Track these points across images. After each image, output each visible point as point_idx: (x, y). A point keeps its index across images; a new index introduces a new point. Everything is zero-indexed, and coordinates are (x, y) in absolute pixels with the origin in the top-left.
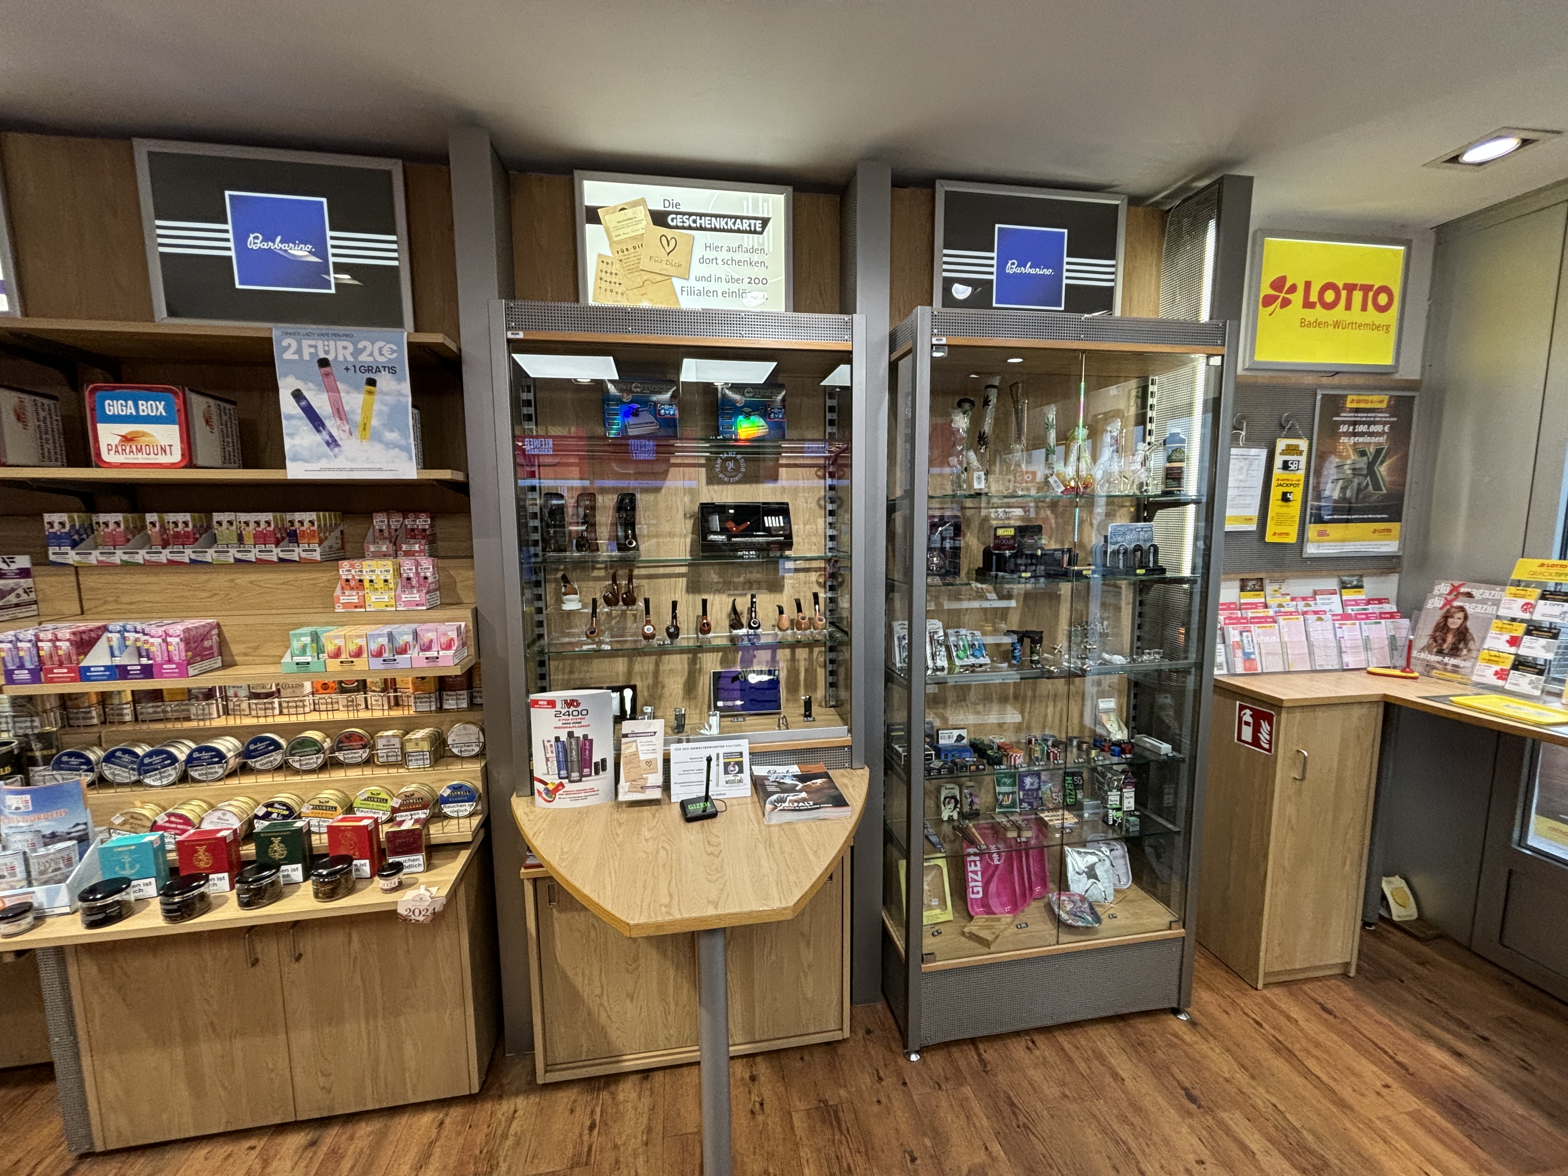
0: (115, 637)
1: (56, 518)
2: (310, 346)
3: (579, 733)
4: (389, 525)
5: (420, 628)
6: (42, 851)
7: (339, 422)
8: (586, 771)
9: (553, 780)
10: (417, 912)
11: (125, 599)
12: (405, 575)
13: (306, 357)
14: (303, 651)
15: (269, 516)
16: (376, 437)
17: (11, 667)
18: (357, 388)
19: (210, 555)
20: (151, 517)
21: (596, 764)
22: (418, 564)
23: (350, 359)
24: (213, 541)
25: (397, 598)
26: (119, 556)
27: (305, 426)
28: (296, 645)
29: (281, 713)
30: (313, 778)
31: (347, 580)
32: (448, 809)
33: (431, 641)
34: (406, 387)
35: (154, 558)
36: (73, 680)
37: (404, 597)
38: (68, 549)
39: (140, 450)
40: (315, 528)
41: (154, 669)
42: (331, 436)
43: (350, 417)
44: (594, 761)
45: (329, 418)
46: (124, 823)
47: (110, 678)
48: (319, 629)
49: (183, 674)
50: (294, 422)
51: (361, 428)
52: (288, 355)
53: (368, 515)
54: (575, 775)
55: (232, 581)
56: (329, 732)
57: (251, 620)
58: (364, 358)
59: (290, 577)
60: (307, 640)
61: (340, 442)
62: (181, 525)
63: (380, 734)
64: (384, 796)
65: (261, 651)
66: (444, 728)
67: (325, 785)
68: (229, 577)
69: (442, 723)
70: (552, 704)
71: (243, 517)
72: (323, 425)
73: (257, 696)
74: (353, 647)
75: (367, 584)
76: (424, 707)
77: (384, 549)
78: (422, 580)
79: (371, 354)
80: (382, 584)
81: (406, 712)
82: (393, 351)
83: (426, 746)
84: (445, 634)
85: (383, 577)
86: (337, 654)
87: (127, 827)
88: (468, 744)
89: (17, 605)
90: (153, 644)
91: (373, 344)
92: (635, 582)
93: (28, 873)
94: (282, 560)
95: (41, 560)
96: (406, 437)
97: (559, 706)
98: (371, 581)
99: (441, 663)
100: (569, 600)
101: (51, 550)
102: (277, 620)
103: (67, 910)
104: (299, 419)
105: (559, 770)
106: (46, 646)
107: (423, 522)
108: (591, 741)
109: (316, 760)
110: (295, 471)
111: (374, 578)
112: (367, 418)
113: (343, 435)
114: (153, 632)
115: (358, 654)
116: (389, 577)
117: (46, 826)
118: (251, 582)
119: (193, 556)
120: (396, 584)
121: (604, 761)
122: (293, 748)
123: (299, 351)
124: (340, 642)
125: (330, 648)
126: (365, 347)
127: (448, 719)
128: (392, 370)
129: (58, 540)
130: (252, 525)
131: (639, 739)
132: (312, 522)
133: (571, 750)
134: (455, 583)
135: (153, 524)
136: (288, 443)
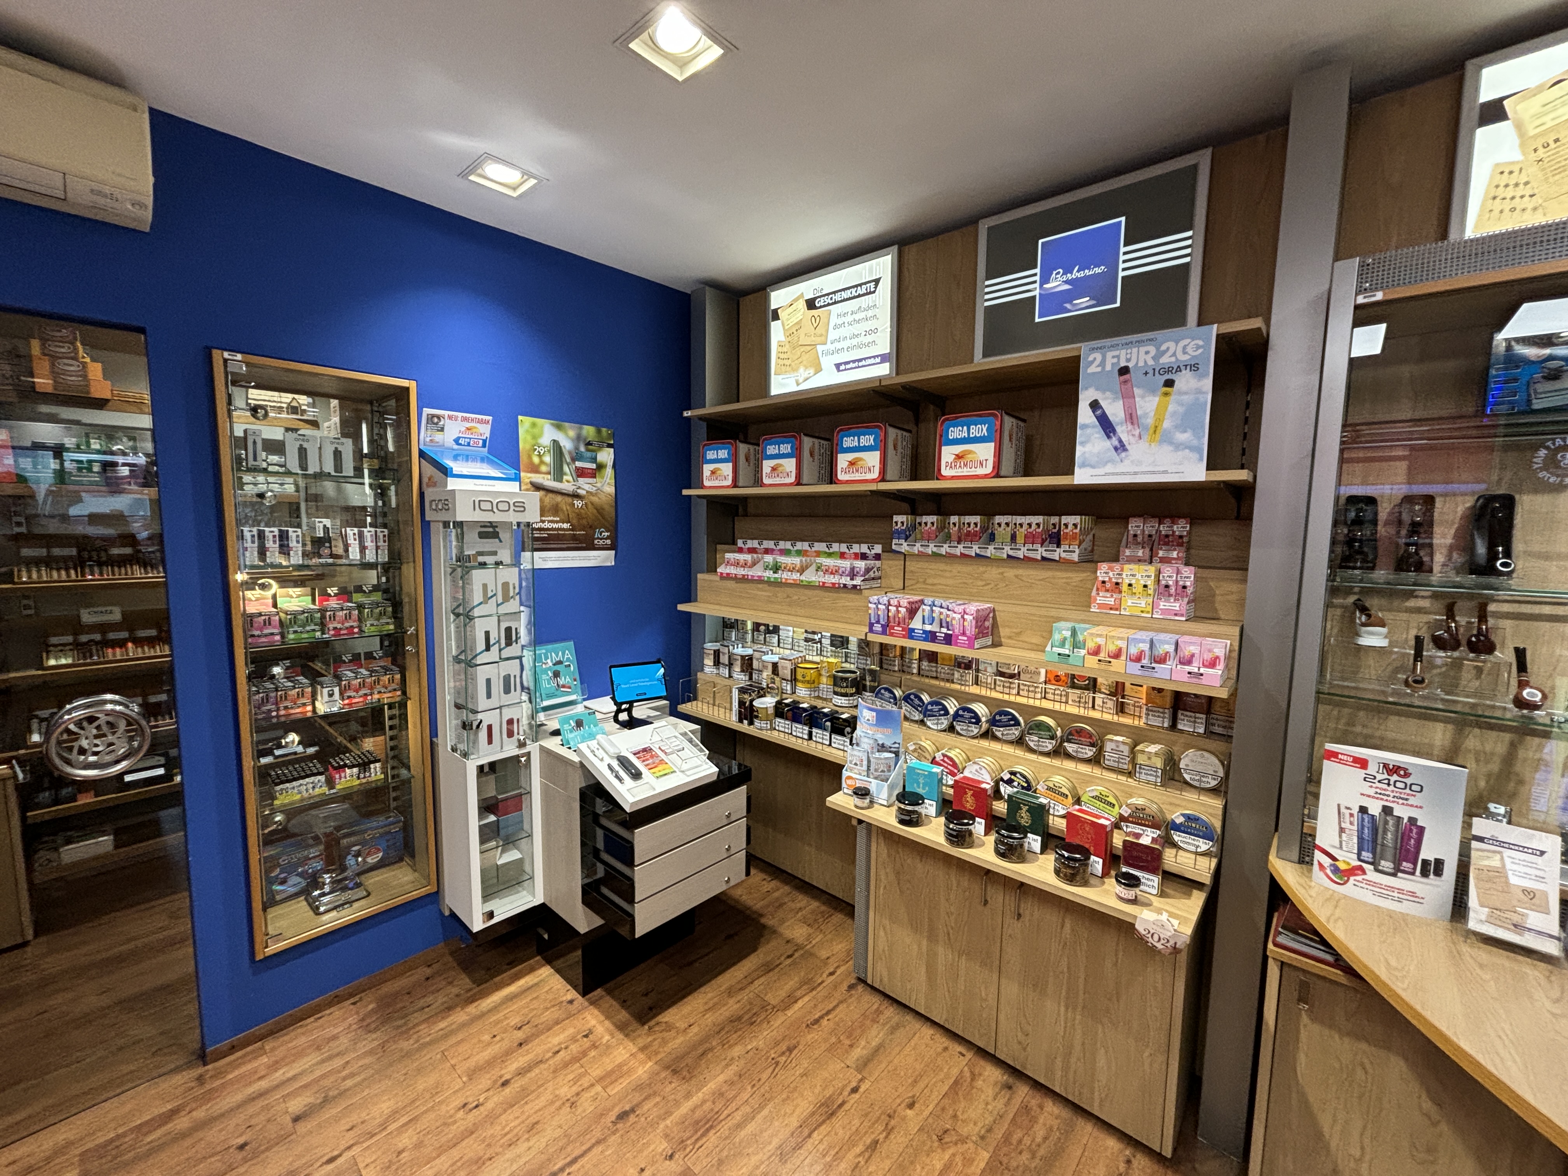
0: (927, 608)
1: (898, 518)
2: (1113, 357)
3: (1402, 811)
4: (1143, 531)
5: (1183, 639)
6: (877, 755)
7: (1130, 427)
8: (1406, 865)
9: (1348, 858)
10: (1156, 937)
11: (930, 581)
12: (1163, 582)
13: (1108, 367)
14: (1062, 644)
15: (1040, 519)
16: (1167, 439)
17: (873, 621)
18: (1153, 391)
19: (990, 551)
20: (954, 519)
21: (1425, 863)
22: (1178, 572)
23: (1151, 362)
24: (992, 538)
25: (1153, 606)
26: (931, 548)
27: (1097, 433)
28: (1057, 637)
29: (1018, 694)
30: (1046, 760)
31: (1104, 582)
32: (1177, 837)
33: (1193, 656)
34: (1207, 384)
35: (952, 551)
36: (904, 637)
37: (1163, 605)
38: (902, 541)
39: (965, 465)
40: (1078, 531)
41: (953, 639)
42: (1120, 441)
43: (1142, 421)
44: (1423, 855)
45: (1121, 424)
46: (915, 750)
47: (925, 640)
48: (1077, 626)
49: (971, 646)
50: (1089, 431)
51: (1152, 431)
52: (1093, 369)
53: (1125, 520)
54: (1387, 865)
55: (1002, 573)
56: (1061, 722)
57: (1018, 609)
58: (1165, 360)
59: (1049, 574)
60: (1068, 634)
61: (1128, 447)
62: (972, 525)
63: (1109, 737)
64: (1111, 799)
65: (1023, 638)
66: (1176, 749)
67: (1059, 771)
68: (1001, 570)
69: (1174, 743)
70: (1362, 763)
71: (1019, 519)
72: (1114, 431)
73: (1002, 674)
74: (1112, 648)
75: (1125, 587)
76: (1156, 722)
77: (1140, 553)
78: (1180, 588)
79: (1174, 354)
80: (1141, 589)
81: (1136, 722)
82: (1198, 347)
83: (1159, 763)
84: (1210, 651)
85: (1142, 582)
86: (1096, 652)
87: (916, 754)
88: (1204, 774)
89: (873, 579)
90: (954, 618)
91: (1177, 343)
92: (1491, 622)
93: (869, 767)
94: (1044, 559)
95: (888, 549)
96: (1199, 437)
97: (1372, 769)
98: (1130, 585)
99: (1204, 681)
100: (1372, 634)
101: (895, 541)
102: (1043, 612)
103: (885, 803)
104: (1094, 427)
105: (1360, 849)
106: (893, 609)
107: (1181, 528)
108: (1421, 830)
109: (1049, 745)
110: (1082, 476)
111: (1133, 582)
112: (1159, 420)
113: (1132, 440)
114: (956, 609)
115: (1117, 655)
116: (1150, 582)
117: (881, 738)
118: (1016, 576)
119: (978, 551)
120: (1155, 590)
121: (1439, 863)
122: (1031, 728)
123: (1103, 364)
124: (1100, 641)
125: (1091, 645)
126: (1168, 349)
127: (1182, 741)
128: (1194, 367)
129: (899, 534)
130: (1025, 527)
131: (1507, 853)
132: (1075, 525)
133: (1385, 831)
134: (1214, 596)
135: (954, 524)
136: (1079, 450)
